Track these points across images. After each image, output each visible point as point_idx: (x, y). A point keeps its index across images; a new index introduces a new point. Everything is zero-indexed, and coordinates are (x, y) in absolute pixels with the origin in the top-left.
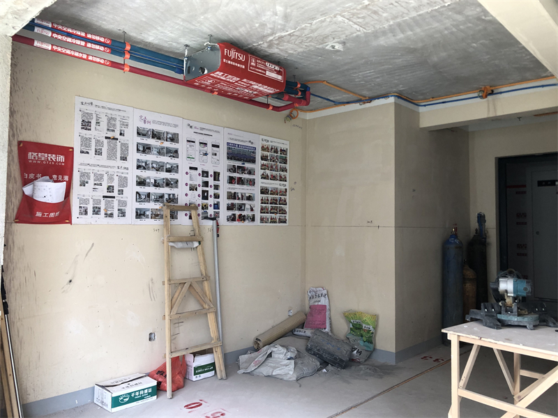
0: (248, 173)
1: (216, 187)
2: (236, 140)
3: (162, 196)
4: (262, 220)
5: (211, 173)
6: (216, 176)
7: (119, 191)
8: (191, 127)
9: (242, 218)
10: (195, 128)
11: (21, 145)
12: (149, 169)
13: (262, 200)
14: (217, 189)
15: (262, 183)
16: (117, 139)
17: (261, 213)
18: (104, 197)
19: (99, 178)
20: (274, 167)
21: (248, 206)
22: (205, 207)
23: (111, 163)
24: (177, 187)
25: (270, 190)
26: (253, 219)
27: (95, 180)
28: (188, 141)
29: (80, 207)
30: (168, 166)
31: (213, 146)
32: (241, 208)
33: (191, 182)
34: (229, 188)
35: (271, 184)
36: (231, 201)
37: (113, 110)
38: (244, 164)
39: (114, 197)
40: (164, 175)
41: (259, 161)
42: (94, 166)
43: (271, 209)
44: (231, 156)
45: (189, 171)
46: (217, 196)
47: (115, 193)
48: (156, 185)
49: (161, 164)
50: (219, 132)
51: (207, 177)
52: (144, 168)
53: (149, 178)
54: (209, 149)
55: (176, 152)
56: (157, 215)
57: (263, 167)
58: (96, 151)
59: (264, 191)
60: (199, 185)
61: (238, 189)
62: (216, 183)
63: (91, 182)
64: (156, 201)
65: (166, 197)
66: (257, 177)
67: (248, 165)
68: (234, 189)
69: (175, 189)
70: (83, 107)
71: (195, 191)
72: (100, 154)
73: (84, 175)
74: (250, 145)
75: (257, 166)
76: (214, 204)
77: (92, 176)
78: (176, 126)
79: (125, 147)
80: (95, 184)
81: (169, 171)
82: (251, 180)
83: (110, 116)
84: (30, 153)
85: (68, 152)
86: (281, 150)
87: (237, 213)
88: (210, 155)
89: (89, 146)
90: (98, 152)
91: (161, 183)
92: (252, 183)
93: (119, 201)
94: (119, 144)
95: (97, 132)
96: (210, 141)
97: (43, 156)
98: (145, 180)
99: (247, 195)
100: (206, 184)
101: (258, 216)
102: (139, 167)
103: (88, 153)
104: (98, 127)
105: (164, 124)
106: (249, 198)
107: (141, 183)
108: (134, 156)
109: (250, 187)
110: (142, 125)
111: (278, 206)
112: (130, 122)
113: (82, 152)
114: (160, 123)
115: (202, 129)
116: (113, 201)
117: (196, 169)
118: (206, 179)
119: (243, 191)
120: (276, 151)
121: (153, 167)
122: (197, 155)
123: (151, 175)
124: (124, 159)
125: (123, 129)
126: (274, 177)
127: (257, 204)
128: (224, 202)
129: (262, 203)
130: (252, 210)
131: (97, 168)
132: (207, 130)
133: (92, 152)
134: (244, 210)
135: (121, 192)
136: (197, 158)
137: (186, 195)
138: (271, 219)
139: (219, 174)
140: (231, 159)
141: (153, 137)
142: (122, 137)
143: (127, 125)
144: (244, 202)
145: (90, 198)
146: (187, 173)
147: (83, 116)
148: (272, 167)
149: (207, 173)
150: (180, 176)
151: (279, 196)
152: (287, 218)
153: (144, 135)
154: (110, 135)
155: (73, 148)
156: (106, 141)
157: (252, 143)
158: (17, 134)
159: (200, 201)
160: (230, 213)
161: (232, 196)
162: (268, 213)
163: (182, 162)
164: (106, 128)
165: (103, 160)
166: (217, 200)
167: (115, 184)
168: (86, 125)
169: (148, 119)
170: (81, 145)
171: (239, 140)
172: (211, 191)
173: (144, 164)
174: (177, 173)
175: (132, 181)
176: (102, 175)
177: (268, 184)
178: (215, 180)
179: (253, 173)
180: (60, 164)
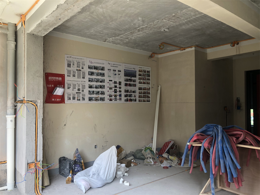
0: (133, 82)
1: (120, 88)
2: (128, 68)
3: (99, 92)
4: (139, 101)
5: (118, 82)
6: (120, 83)
7: (82, 90)
8: (109, 64)
9: (131, 100)
10: (111, 64)
11: (46, 74)
12: (93, 81)
13: (139, 92)
14: (120, 89)
15: (139, 85)
16: (81, 70)
17: (139, 98)
18: (76, 93)
19: (74, 85)
20: (144, 79)
21: (133, 95)
22: (115, 96)
23: (79, 80)
24: (104, 88)
25: (143, 88)
26: (135, 100)
27: (73, 86)
28: (108, 70)
29: (68, 97)
30: (101, 80)
31: (118, 71)
32: (130, 96)
33: (110, 86)
34: (125, 88)
35: (143, 86)
36: (126, 93)
37: (79, 59)
38: (131, 78)
39: (80, 93)
40: (99, 84)
41: (138, 76)
42: (73, 81)
43: (143, 96)
44: (126, 75)
45: (109, 81)
46: (120, 91)
47: (81, 91)
48: (96, 88)
49: (98, 79)
50: (121, 65)
51: (116, 84)
52: (92, 81)
53: (93, 85)
54: (117, 72)
55: (104, 74)
56: (97, 100)
57: (140, 79)
58: (73, 75)
59: (140, 89)
60: (113, 87)
61: (129, 88)
62: (120, 86)
63: (72, 87)
64: (96, 94)
65: (100, 92)
66: (137, 83)
67: (133, 78)
68: (127, 88)
69: (104, 89)
70: (68, 59)
71: (111, 90)
72: (75, 76)
73: (69, 85)
74: (133, 70)
75: (137, 79)
76: (119, 95)
77: (72, 85)
78: (103, 64)
79: (84, 73)
80: (73, 88)
81: (101, 82)
82: (134, 84)
83: (78, 61)
84: (50, 77)
85: (63, 76)
86: (147, 71)
87: (129, 98)
88: (117, 75)
89: (71, 73)
90: (74, 76)
91: (98, 87)
92: (135, 85)
93: (82, 94)
94: (81, 72)
95: (73, 68)
96: (117, 69)
97: (54, 78)
98: (92, 86)
99: (133, 91)
100: (116, 87)
101: (138, 99)
102: (89, 81)
103: (70, 76)
104: (73, 66)
105: (99, 63)
106: (134, 92)
107: (90, 87)
108: (87, 77)
109: (134, 87)
110: (90, 64)
111: (146, 95)
112: (85, 63)
113: (68, 76)
114: (97, 63)
115: (114, 64)
116: (80, 94)
117: (112, 81)
118: (116, 85)
119: (131, 89)
120: (145, 72)
121: (95, 81)
122: (112, 75)
123: (94, 84)
124: (84, 78)
125: (83, 66)
126: (144, 83)
127: (137, 94)
128: (123, 94)
129: (139, 94)
130: (135, 97)
131: (74, 82)
132: (116, 65)
133: (72, 76)
134: (132, 97)
135: (83, 91)
136: (112, 76)
137: (108, 91)
138: (143, 100)
139: (121, 82)
140: (126, 76)
141: (94, 69)
142: (83, 69)
143: (84, 65)
144: (132, 93)
145: (71, 93)
146: (108, 83)
147: (68, 62)
148: (143, 78)
149: (116, 82)
150: (106, 84)
151: (146, 91)
152: (150, 100)
153: (91, 68)
154: (78, 69)
155: (64, 75)
156: (77, 71)
157: (135, 69)
158: (45, 70)
159: (113, 93)
160: (126, 98)
161: (126, 91)
162: (142, 98)
163: (106, 78)
164: (76, 66)
165: (76, 78)
166: (120, 93)
167: (81, 88)
168: (69, 65)
169: (92, 62)
170: (68, 73)
171: (129, 68)
172: (118, 89)
173: (91, 80)
174: (104, 82)
175: (87, 86)
176: (76, 84)
177: (142, 86)
178: (119, 85)
179: (135, 81)
180: (60, 81)
